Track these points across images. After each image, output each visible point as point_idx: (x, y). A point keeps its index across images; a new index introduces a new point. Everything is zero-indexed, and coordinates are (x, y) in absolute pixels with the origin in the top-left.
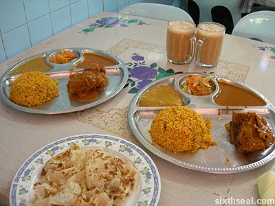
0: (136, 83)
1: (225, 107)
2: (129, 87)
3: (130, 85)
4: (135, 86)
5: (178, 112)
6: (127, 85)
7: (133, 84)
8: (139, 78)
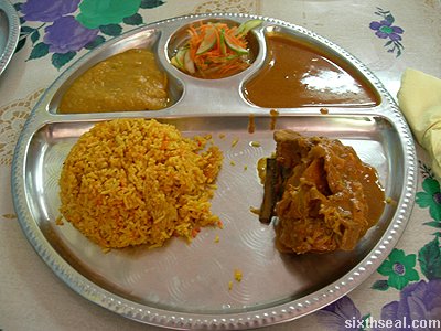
0: (42, 33)
1: (267, 111)
2: (30, 46)
3: (29, 42)
4: (41, 40)
5: (120, 138)
6: (22, 43)
7: (36, 36)
8: (44, 18)
